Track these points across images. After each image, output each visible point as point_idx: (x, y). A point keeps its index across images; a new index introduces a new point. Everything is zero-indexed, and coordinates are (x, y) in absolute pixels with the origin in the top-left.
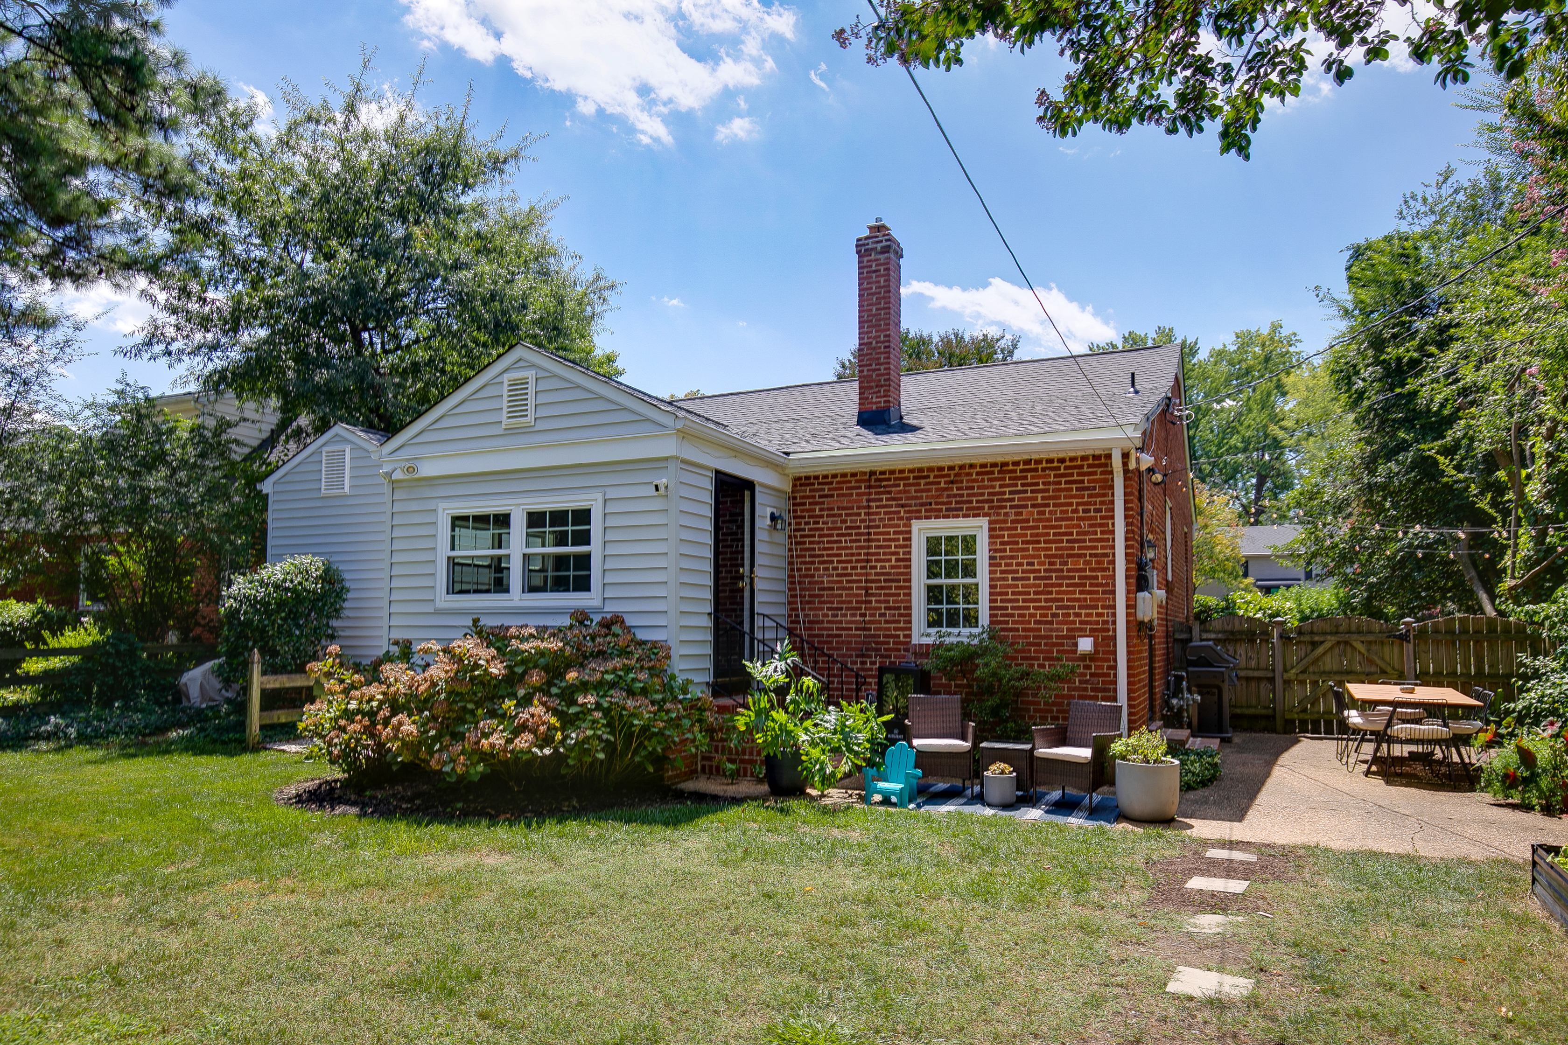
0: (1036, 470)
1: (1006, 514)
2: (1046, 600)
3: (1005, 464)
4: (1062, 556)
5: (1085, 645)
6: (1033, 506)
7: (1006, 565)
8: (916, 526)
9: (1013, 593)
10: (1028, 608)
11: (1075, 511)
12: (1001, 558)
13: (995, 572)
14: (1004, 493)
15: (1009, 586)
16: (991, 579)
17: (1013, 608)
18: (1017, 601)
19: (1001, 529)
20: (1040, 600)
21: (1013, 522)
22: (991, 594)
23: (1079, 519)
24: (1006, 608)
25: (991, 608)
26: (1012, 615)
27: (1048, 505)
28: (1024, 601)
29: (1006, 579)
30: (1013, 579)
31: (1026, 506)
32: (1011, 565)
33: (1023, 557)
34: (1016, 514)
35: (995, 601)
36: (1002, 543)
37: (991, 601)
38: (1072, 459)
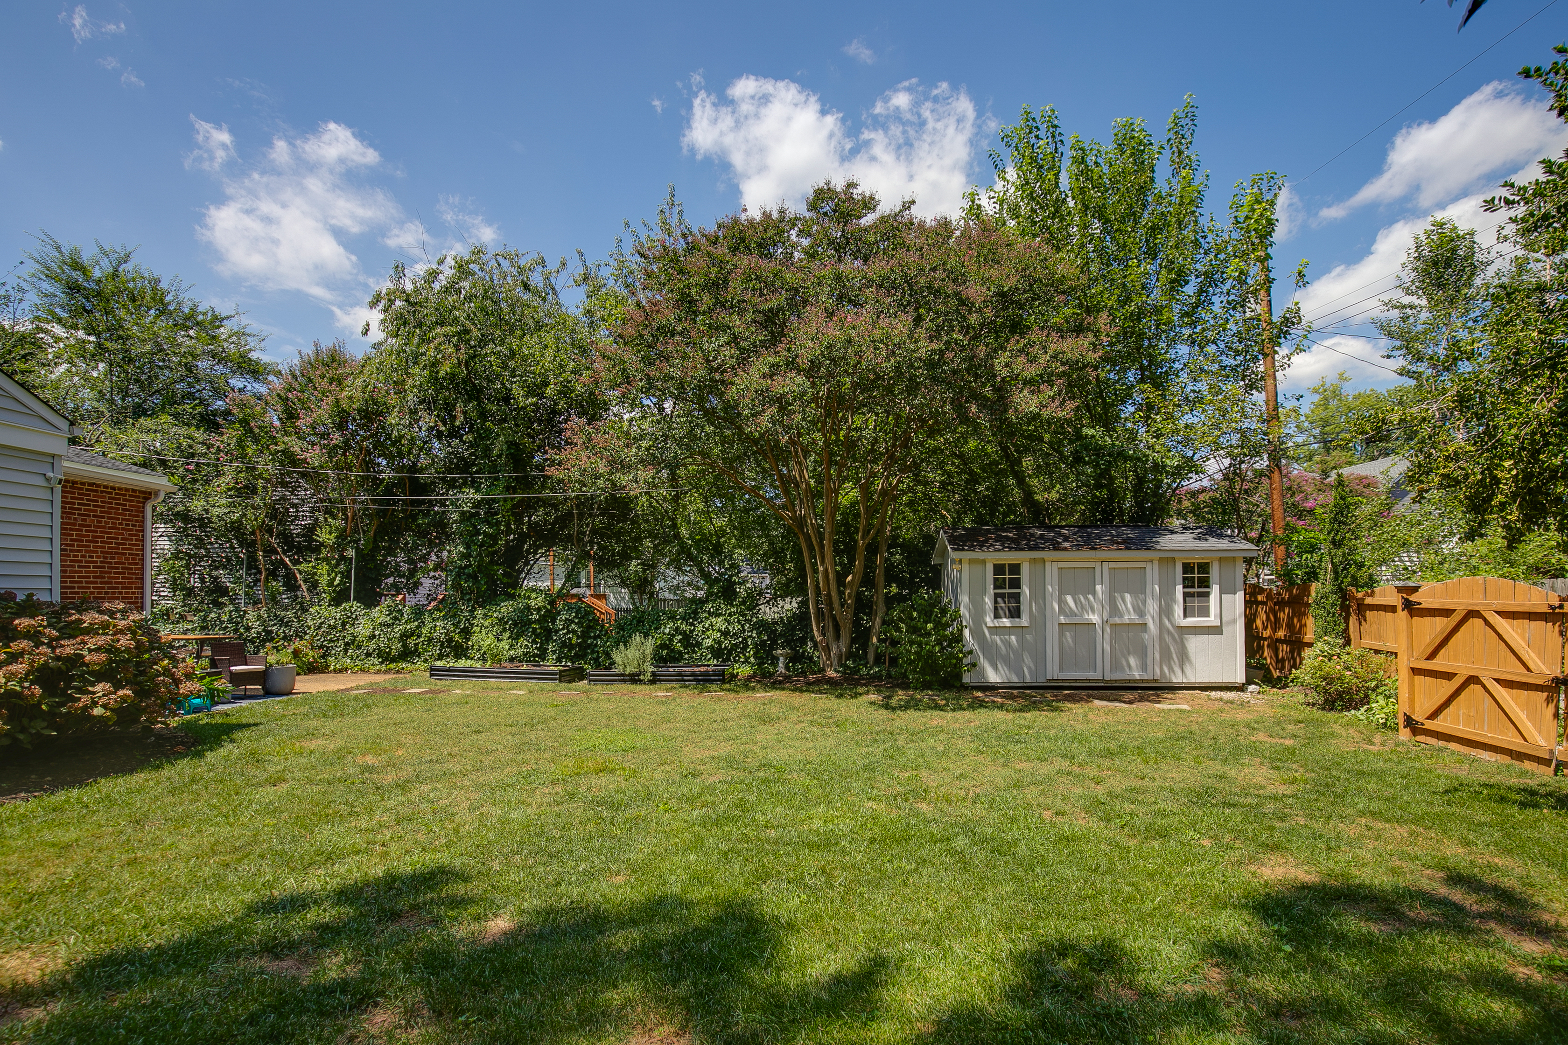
0: (96, 491)
1: (75, 519)
2: (101, 583)
3: (76, 483)
4: (111, 553)
6: (94, 516)
7: (74, 556)
9: (79, 577)
10: (89, 588)
11: (121, 524)
12: (71, 551)
13: (66, 561)
14: (74, 504)
15: (76, 572)
16: (62, 566)
17: (79, 588)
18: (81, 582)
19: (71, 529)
20: (96, 583)
21: (80, 525)
22: (62, 577)
23: (123, 529)
24: (74, 588)
25: (62, 588)
26: (78, 593)
27: (103, 517)
28: (87, 582)
29: (74, 566)
30: (79, 567)
31: (89, 516)
32: (77, 556)
33: (86, 551)
34: (83, 520)
35: (66, 582)
36: (71, 540)
37: (62, 582)
38: (120, 489)
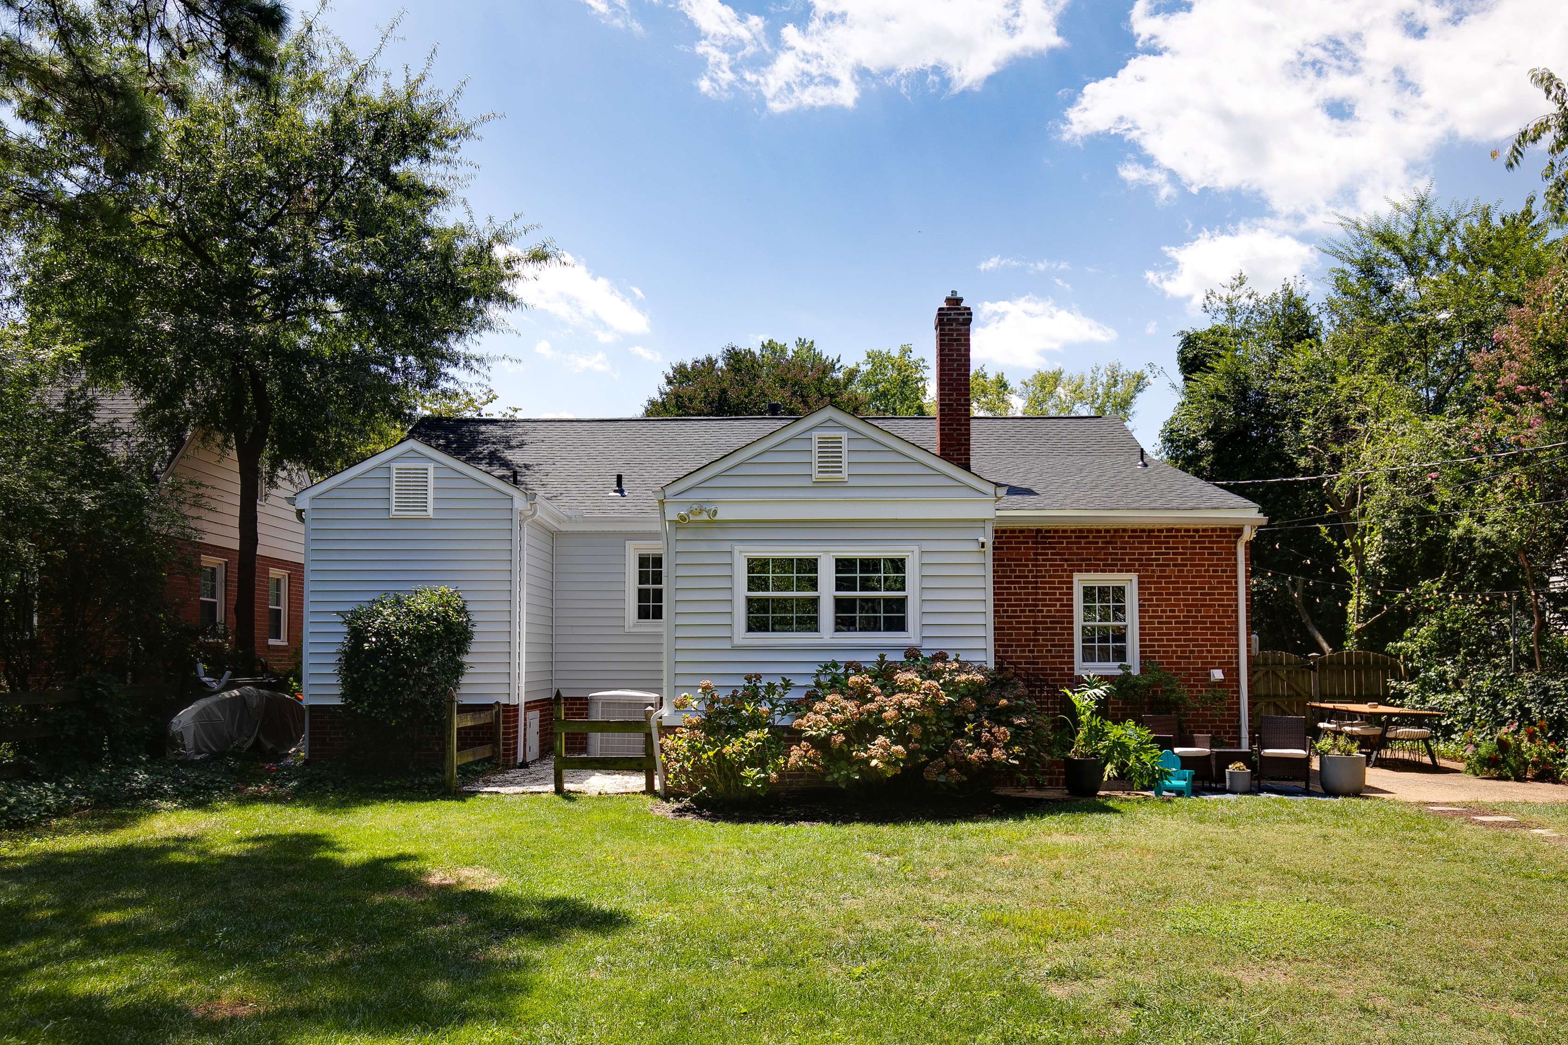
0: (1176, 537)
1: (1153, 571)
2: (1185, 640)
3: (1152, 531)
4: (1196, 606)
5: (1217, 675)
6: (1174, 565)
7: (1153, 611)
8: (1077, 577)
9: (1159, 634)
10: (1171, 646)
11: (1207, 571)
12: (1149, 606)
13: (1144, 617)
14: (1151, 554)
15: (1155, 629)
16: (1141, 623)
17: (1159, 646)
18: (1162, 640)
19: (1149, 583)
20: (1180, 640)
21: (1158, 577)
22: (1141, 634)
23: (1210, 577)
24: (1154, 646)
25: (1141, 646)
26: (1159, 652)
27: (1186, 565)
28: (1168, 640)
29: (1153, 623)
30: (1159, 623)
31: (1169, 565)
32: (1157, 611)
33: (1166, 606)
34: (1161, 571)
35: (1145, 640)
36: (1149, 594)
37: (1141, 640)
38: (1204, 530)
